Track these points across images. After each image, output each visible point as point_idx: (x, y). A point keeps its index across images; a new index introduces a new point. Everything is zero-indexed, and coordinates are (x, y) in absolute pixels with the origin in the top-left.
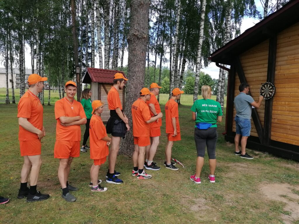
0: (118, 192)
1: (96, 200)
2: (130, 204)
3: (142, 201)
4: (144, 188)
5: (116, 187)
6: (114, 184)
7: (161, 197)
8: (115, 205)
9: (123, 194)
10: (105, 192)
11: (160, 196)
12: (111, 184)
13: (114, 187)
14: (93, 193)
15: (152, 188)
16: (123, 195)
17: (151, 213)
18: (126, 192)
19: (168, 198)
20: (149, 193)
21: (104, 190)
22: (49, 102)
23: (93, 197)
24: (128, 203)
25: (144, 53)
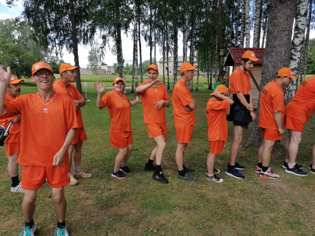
0: (235, 187)
1: (208, 189)
2: (244, 204)
3: (259, 204)
4: (268, 190)
5: (234, 181)
6: (234, 178)
7: (289, 206)
8: (226, 200)
9: (240, 190)
10: (221, 183)
11: (287, 205)
12: (230, 177)
13: (232, 180)
14: (208, 181)
15: (279, 193)
16: (240, 192)
17: (266, 221)
18: (244, 189)
19: (298, 210)
20: (274, 197)
21: (219, 181)
22: (197, 88)
23: (206, 185)
24: (242, 202)
25: (289, 20)
